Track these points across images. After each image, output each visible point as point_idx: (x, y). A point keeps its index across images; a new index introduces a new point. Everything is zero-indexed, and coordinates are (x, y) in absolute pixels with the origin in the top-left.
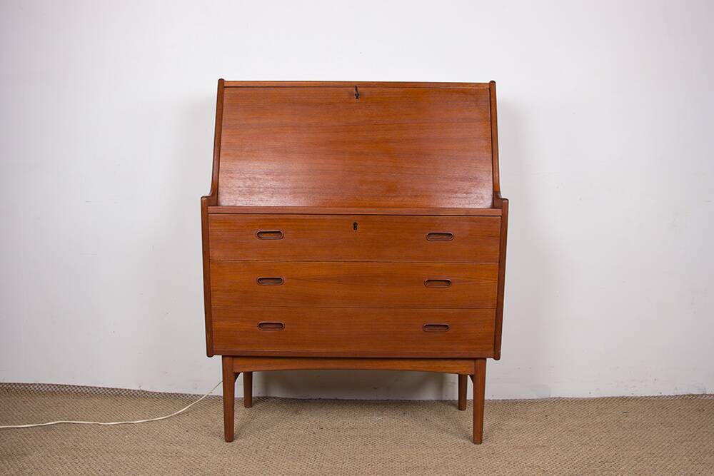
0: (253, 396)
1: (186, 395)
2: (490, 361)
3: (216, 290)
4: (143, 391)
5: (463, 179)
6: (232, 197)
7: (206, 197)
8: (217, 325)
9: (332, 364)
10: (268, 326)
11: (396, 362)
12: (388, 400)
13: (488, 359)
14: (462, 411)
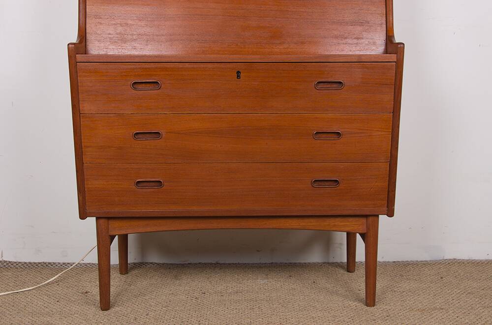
0: (128, 262)
1: (54, 263)
2: (383, 219)
3: (88, 147)
4: (5, 262)
5: (353, 23)
6: (102, 45)
7: (74, 44)
8: (90, 184)
9: (215, 224)
10: (145, 184)
11: (283, 221)
12: (272, 263)
13: (380, 216)
14: (351, 274)
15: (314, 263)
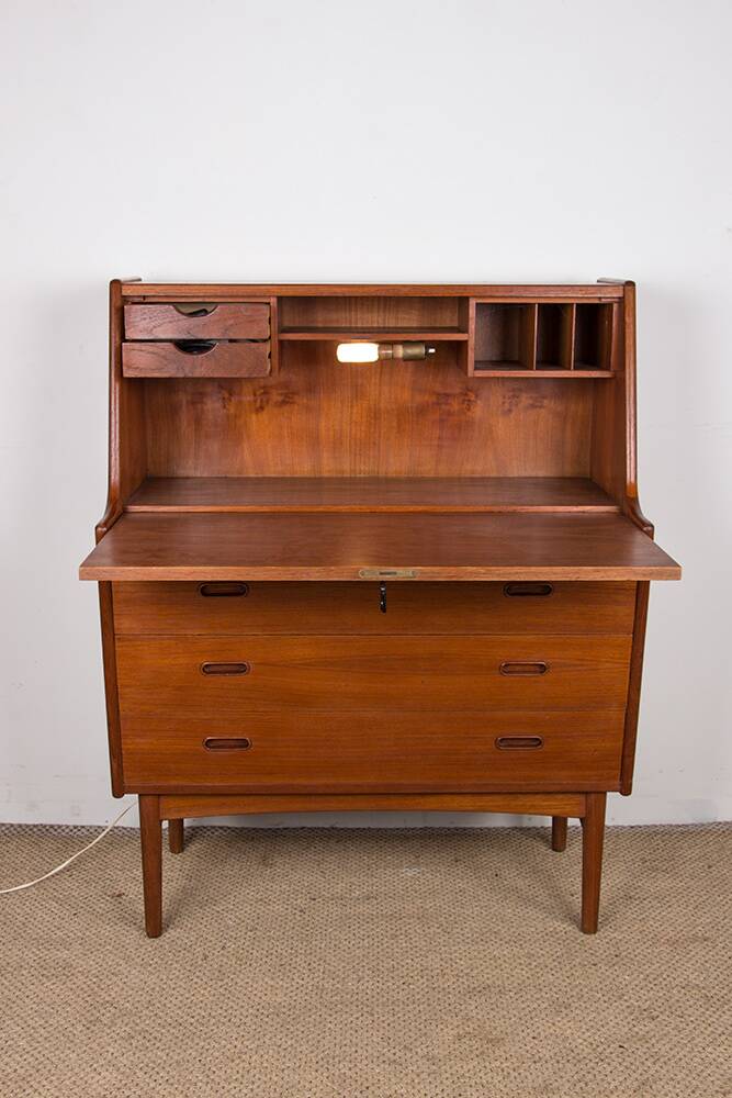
8: (128, 744)
10: (220, 744)
12: (425, 829)
13: (608, 794)
14: (559, 854)
15: (497, 829)
